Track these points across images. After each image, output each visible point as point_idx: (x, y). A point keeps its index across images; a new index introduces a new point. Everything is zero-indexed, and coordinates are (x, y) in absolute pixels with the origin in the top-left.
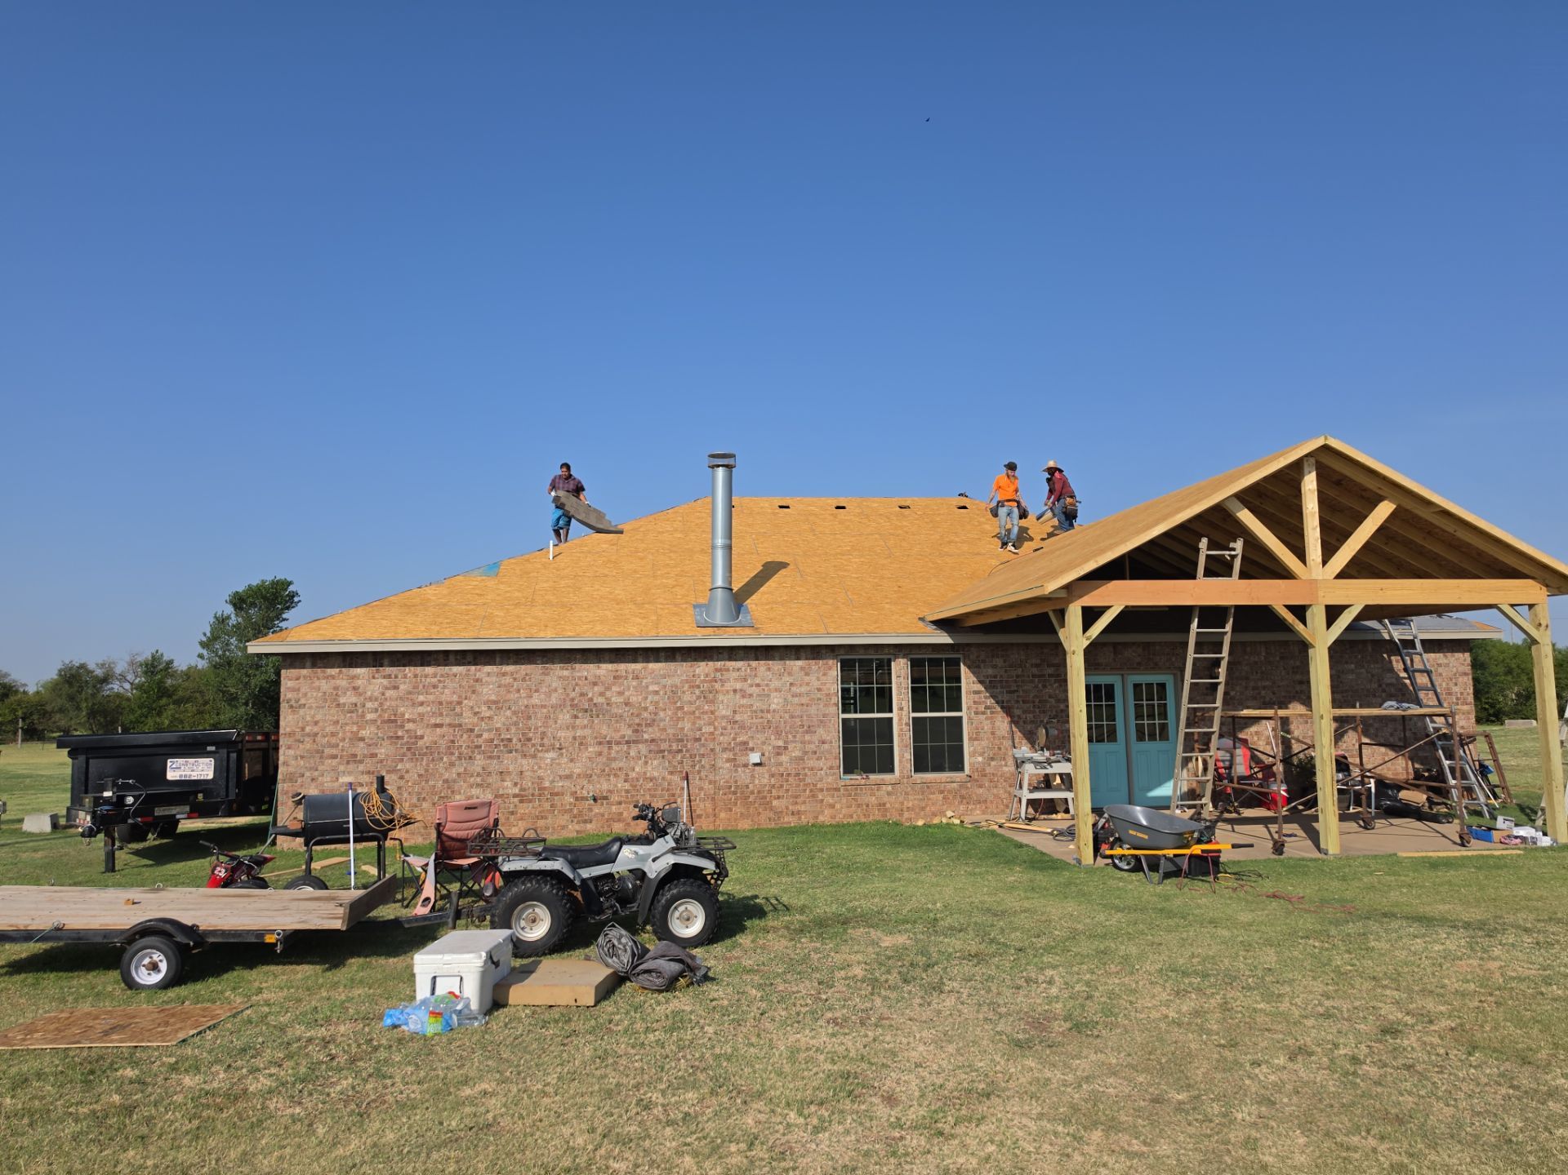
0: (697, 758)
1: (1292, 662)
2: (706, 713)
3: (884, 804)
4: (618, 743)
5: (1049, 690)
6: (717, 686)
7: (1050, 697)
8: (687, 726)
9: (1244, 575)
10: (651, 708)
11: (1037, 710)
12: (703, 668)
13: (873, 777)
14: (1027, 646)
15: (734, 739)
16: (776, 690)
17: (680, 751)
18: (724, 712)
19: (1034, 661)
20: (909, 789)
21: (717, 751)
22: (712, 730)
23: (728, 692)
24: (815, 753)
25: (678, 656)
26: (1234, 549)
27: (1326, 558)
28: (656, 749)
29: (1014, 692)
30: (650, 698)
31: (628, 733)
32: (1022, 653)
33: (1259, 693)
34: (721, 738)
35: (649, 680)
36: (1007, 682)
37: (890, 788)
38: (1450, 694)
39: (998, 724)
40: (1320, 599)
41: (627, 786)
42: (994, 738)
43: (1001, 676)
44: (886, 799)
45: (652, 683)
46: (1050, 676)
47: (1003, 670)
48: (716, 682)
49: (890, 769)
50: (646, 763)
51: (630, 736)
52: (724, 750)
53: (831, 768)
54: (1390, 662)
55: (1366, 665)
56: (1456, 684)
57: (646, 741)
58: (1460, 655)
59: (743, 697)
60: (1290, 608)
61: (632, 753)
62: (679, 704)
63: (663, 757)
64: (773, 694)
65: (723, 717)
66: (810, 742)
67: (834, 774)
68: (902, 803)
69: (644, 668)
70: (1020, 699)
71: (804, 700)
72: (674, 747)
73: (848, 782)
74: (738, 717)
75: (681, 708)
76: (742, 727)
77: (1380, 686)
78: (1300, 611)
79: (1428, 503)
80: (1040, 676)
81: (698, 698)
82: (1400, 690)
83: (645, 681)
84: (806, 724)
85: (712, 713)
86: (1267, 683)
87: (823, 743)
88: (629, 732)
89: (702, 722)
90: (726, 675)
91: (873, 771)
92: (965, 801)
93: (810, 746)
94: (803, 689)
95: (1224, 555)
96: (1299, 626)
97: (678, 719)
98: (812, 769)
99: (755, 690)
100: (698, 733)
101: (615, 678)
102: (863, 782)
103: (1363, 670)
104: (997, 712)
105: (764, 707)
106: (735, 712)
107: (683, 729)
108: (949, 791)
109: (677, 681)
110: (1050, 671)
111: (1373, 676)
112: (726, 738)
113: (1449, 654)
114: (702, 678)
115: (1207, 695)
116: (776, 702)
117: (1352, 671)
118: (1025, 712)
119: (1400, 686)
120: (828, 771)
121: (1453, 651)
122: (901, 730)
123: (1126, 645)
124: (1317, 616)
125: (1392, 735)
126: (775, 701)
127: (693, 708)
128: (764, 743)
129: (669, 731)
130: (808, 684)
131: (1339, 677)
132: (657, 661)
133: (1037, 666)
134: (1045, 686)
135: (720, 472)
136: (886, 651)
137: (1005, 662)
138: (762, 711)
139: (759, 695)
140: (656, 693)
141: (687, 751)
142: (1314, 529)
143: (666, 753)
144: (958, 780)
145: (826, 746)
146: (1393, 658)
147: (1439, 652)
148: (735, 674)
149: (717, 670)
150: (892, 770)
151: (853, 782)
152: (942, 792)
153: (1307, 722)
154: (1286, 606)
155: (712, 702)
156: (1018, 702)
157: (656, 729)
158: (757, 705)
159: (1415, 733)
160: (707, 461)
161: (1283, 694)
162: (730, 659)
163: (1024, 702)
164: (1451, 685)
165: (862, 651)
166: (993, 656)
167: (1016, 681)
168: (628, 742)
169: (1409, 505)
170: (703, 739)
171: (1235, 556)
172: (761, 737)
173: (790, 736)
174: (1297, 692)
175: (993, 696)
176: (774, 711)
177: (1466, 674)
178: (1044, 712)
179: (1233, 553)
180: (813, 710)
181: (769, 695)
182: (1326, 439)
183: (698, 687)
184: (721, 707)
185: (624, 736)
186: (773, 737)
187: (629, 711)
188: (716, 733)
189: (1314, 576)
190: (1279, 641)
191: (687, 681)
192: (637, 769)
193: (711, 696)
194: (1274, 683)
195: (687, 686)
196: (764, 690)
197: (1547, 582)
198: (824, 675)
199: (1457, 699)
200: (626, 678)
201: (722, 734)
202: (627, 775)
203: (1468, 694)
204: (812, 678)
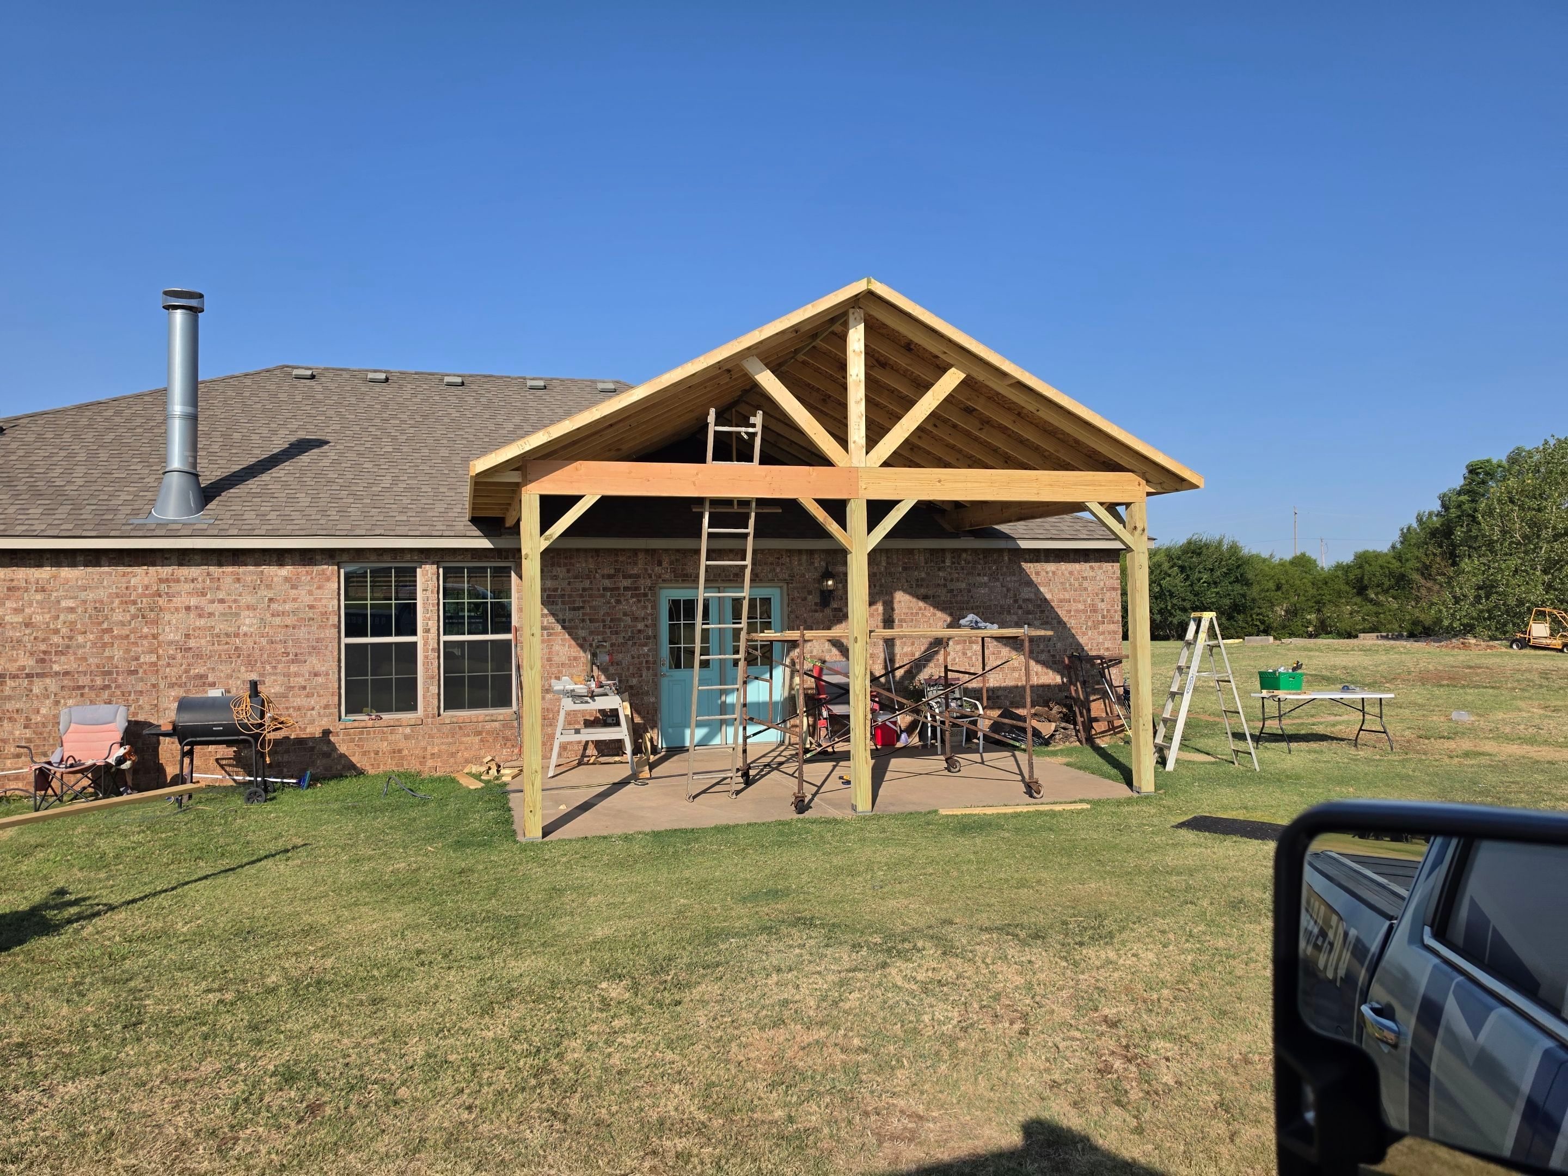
0: (133, 697)
2: (146, 637)
3: (400, 751)
4: (14, 677)
5: (624, 607)
6: (161, 602)
7: (625, 614)
8: (118, 653)
9: (765, 460)
10: (64, 631)
11: (608, 631)
12: (141, 576)
13: (385, 716)
14: (597, 551)
15: (187, 671)
16: (248, 608)
17: (108, 687)
18: (171, 637)
19: (606, 572)
20: (435, 731)
21: (162, 686)
22: (154, 659)
23: (177, 609)
24: (304, 688)
25: (104, 560)
26: (754, 426)
27: (872, 441)
28: (71, 684)
29: (579, 608)
30: (62, 617)
31: (29, 663)
32: (591, 560)
34: (168, 670)
35: (61, 593)
36: (570, 596)
37: (408, 730)
38: (1095, 611)
39: (556, 648)
40: (861, 492)
41: (28, 733)
42: (551, 666)
43: (563, 590)
44: (402, 744)
45: (66, 598)
46: (626, 589)
47: (567, 582)
48: (160, 596)
49: (411, 705)
50: (57, 703)
51: (32, 668)
52: (172, 686)
53: (326, 707)
55: (1001, 578)
56: (1103, 601)
57: (57, 673)
58: (1108, 567)
59: (200, 616)
60: (822, 503)
61: (36, 690)
62: (105, 626)
63: (82, 695)
64: (245, 613)
65: (170, 643)
66: (296, 675)
67: (331, 714)
68: (425, 749)
69: (55, 577)
70: (587, 618)
71: (289, 621)
72: (99, 681)
73: (349, 725)
74: (192, 643)
75: (110, 630)
76: (199, 656)
77: (1016, 601)
78: (837, 509)
79: (1004, 375)
80: (612, 590)
81: (134, 617)
83: (55, 594)
84: (292, 650)
85: (155, 637)
87: (316, 675)
88: (31, 662)
89: (140, 649)
90: (175, 587)
91: (389, 710)
92: (509, 744)
93: (296, 679)
94: (288, 607)
95: (739, 433)
96: (833, 527)
97: (104, 645)
98: (299, 709)
99: (217, 608)
100: (135, 663)
101: (9, 589)
102: (370, 723)
103: (998, 584)
104: (556, 634)
105: (231, 630)
106: (187, 636)
107: (112, 658)
108: (488, 733)
109: (102, 594)
110: (627, 583)
111: (1008, 590)
112: (174, 669)
113: (1096, 566)
114: (140, 590)
116: (248, 623)
117: (985, 585)
118: (591, 633)
120: (322, 711)
121: (1100, 563)
122: (426, 657)
124: (857, 514)
126: (247, 621)
127: (125, 631)
128: (230, 676)
129: (91, 660)
130: (295, 600)
132: (73, 565)
133: (610, 577)
134: (618, 602)
135: (179, 315)
136: (408, 557)
137: (568, 571)
138: (227, 635)
139: (224, 615)
140: (72, 610)
141: (118, 687)
142: (858, 402)
143: (87, 690)
144: (501, 718)
145: (320, 680)
148: (188, 587)
149: (161, 581)
150: (414, 708)
151: (356, 724)
152: (479, 733)
154: (817, 500)
155: (156, 622)
156: (583, 621)
157: (72, 658)
158: (221, 627)
159: (1053, 656)
160: (161, 300)
162: (181, 564)
163: (591, 621)
164: (1097, 601)
165: (373, 558)
166: (553, 565)
167: (581, 596)
168: (29, 676)
169: (981, 376)
170: (141, 671)
171: (754, 434)
172: (225, 669)
173: (268, 667)
175: (553, 615)
176: (245, 635)
177: (1114, 589)
178: (617, 633)
179: (751, 430)
180: (302, 633)
181: (237, 615)
182: (869, 282)
183: (135, 603)
184: (167, 629)
185: (24, 668)
186: (243, 669)
187: (30, 635)
188: (160, 663)
189: (855, 463)
191: (117, 596)
192: (43, 711)
193: (152, 615)
195: (117, 601)
196: (230, 607)
197: (1147, 476)
198: (319, 588)
200: (26, 590)
201: (169, 665)
202: (28, 719)
203: (1115, 612)
204: (302, 593)
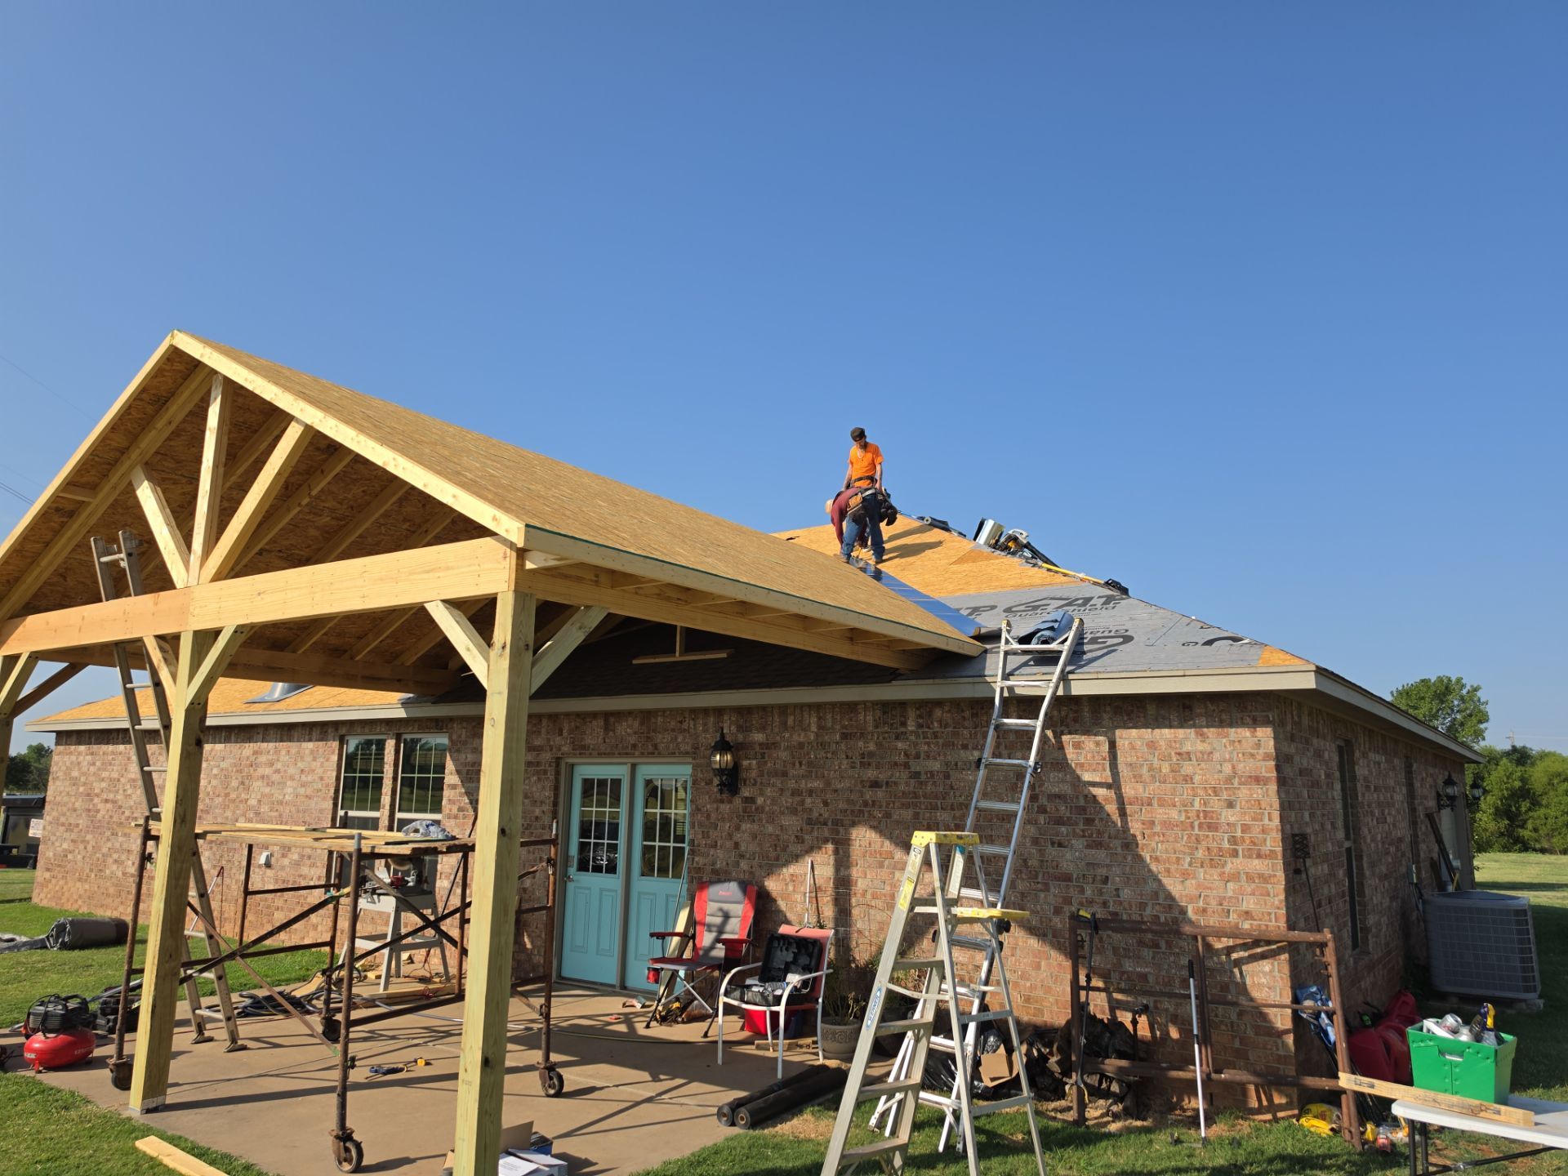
1: (861, 744)
2: (242, 802)
6: (252, 770)
16: (291, 778)
18: (253, 802)
33: (802, 803)
38: (1214, 827)
48: (252, 766)
54: (1061, 747)
58: (1245, 733)
59: (268, 785)
65: (252, 808)
71: (309, 791)
74: (261, 808)
82: (1083, 810)
84: (307, 821)
85: (246, 801)
86: (816, 784)
99: (276, 777)
105: (280, 798)
106: (260, 802)
113: (1211, 732)
115: (722, 801)
119: (1082, 802)
121: (1222, 724)
123: (620, 715)
125: (1058, 911)
130: (314, 771)
131: (947, 776)
136: (380, 730)
138: (278, 803)
139: (278, 783)
146: (1065, 738)
147: (1181, 726)
153: (881, 865)
155: (247, 789)
158: (276, 795)
161: (842, 805)
162: (264, 740)
164: (1217, 805)
165: (359, 730)
174: (866, 804)
184: (252, 795)
190: (842, 704)
191: (235, 765)
194: (828, 783)
196: (282, 777)
199: (1233, 840)
